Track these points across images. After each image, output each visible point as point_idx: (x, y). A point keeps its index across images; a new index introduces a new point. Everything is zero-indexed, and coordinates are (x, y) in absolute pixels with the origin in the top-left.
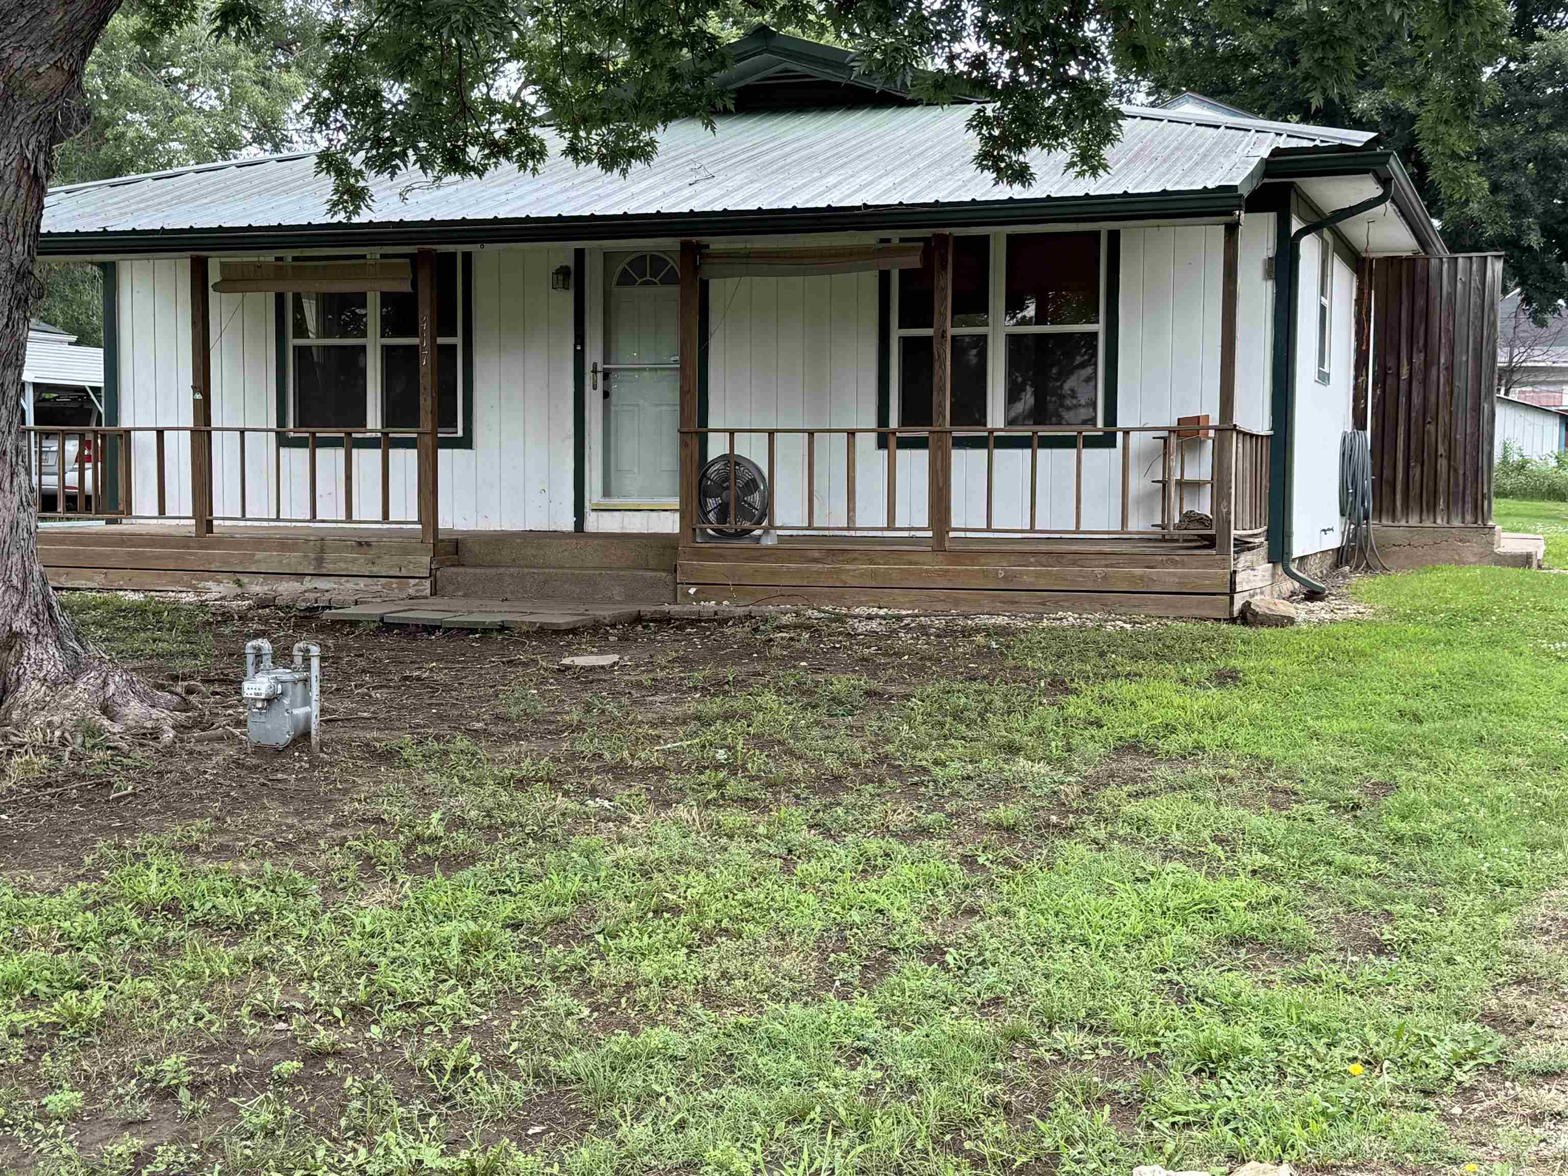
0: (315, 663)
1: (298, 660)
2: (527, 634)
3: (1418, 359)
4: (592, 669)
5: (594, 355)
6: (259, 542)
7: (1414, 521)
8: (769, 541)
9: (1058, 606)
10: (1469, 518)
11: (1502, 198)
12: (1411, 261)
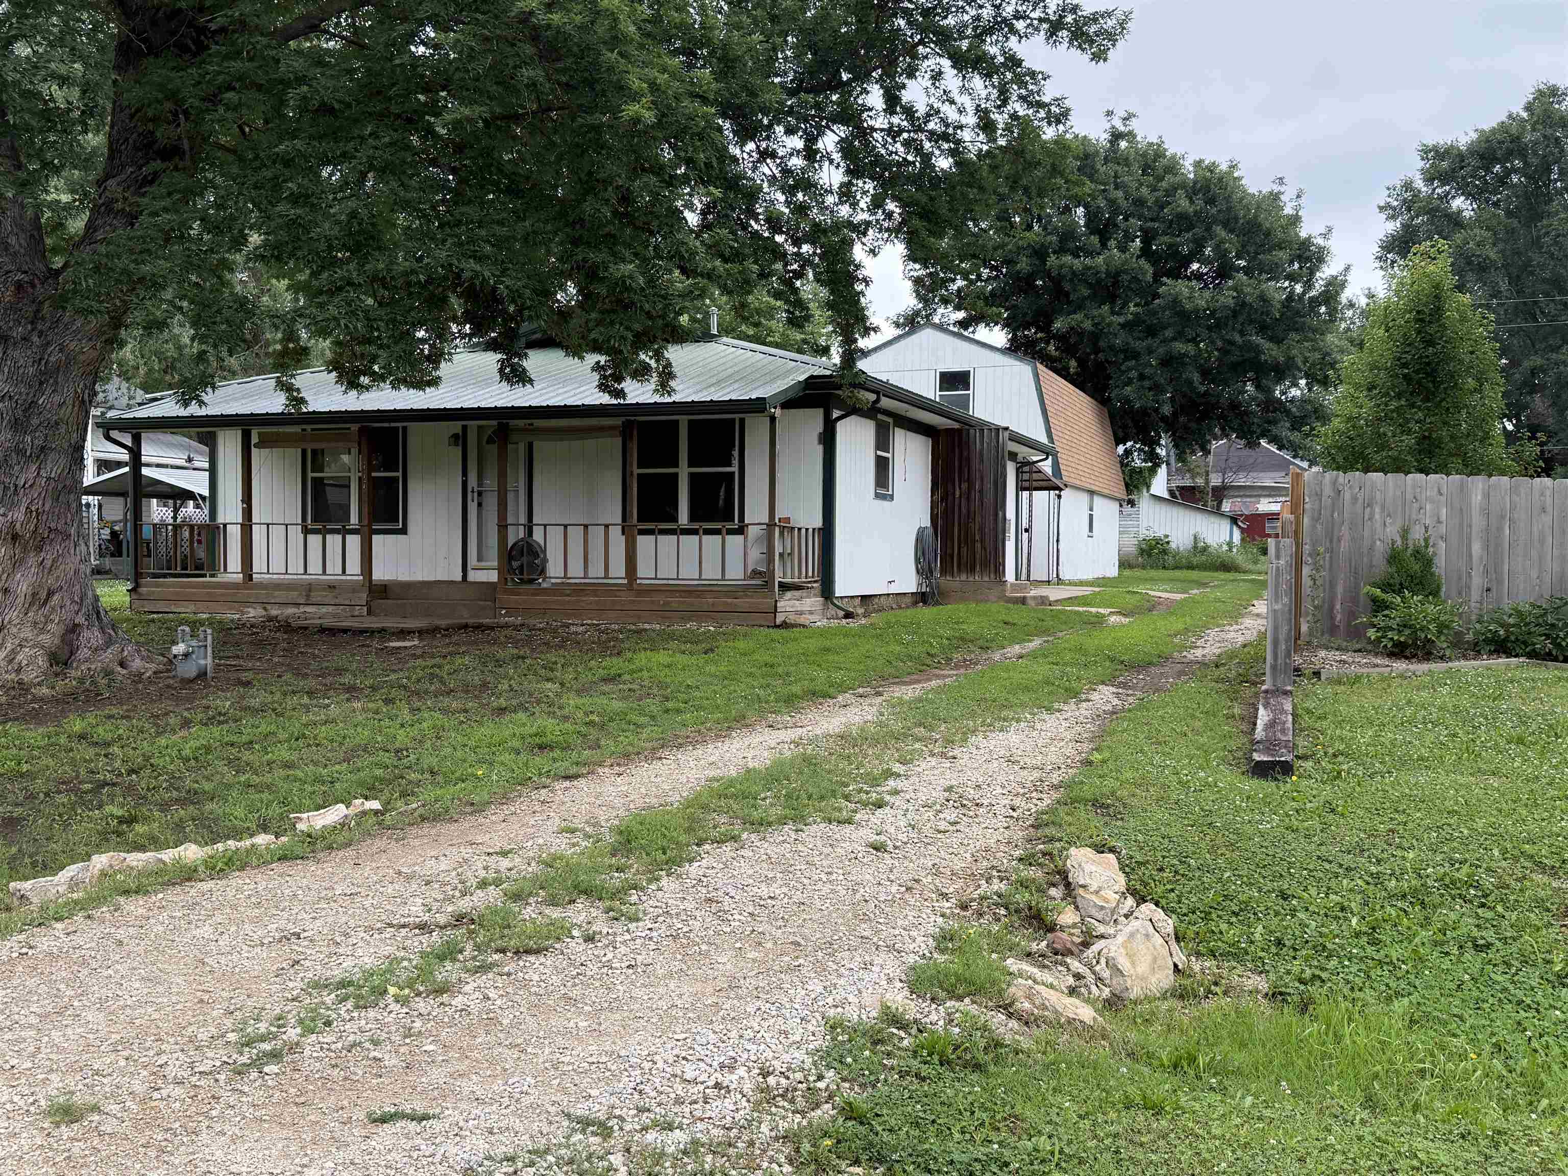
0: (209, 638)
1: (202, 636)
2: (393, 634)
3: (965, 486)
4: (399, 648)
5: (473, 482)
6: (277, 586)
7: (963, 577)
8: (545, 585)
9: (690, 620)
10: (992, 576)
11: (1147, 383)
12: (959, 431)
